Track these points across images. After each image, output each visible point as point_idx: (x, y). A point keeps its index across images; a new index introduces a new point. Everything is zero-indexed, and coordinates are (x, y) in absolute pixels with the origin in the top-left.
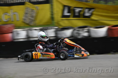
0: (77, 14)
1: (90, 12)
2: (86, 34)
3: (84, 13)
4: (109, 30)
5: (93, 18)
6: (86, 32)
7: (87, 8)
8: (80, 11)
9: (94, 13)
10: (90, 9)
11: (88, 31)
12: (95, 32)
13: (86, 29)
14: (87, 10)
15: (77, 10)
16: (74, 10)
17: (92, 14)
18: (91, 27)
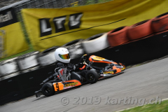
0: (60, 27)
1: (78, 19)
2: (79, 52)
3: (70, 23)
4: (109, 38)
5: (84, 26)
6: (79, 48)
7: (71, 15)
8: (64, 22)
9: (83, 19)
10: (76, 15)
11: (82, 47)
12: (92, 45)
13: (77, 45)
14: (72, 18)
15: (59, 21)
16: (55, 23)
17: (81, 22)
18: (84, 40)
